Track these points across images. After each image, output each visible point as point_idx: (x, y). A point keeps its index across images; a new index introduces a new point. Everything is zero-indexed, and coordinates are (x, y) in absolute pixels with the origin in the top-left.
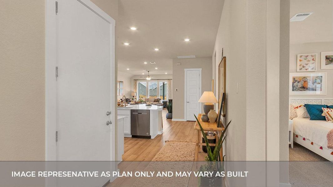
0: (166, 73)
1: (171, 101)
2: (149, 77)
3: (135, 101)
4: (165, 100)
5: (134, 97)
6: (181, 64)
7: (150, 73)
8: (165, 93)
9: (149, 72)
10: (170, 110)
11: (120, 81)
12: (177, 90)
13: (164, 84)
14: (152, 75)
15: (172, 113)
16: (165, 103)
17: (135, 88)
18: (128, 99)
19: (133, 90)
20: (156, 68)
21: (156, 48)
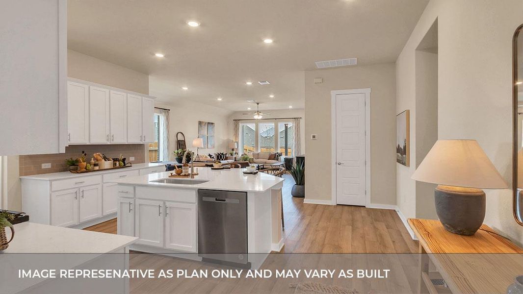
0: (291, 107)
1: (301, 160)
2: (259, 114)
3: (235, 158)
4: (289, 156)
5: (233, 150)
6: (322, 82)
7: (262, 106)
8: (288, 143)
9: (258, 104)
10: (300, 178)
11: (208, 123)
12: (314, 137)
13: (286, 127)
14: (265, 111)
15: (303, 184)
16: (288, 162)
17: (236, 135)
18: (222, 154)
19: (233, 138)
20: (272, 96)
21: (266, 36)
